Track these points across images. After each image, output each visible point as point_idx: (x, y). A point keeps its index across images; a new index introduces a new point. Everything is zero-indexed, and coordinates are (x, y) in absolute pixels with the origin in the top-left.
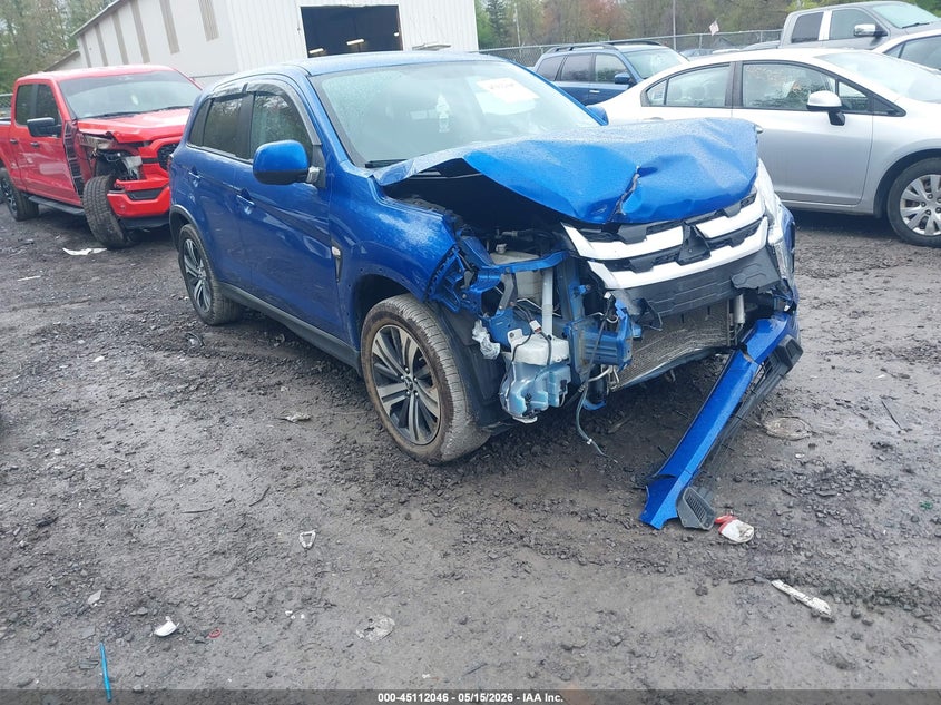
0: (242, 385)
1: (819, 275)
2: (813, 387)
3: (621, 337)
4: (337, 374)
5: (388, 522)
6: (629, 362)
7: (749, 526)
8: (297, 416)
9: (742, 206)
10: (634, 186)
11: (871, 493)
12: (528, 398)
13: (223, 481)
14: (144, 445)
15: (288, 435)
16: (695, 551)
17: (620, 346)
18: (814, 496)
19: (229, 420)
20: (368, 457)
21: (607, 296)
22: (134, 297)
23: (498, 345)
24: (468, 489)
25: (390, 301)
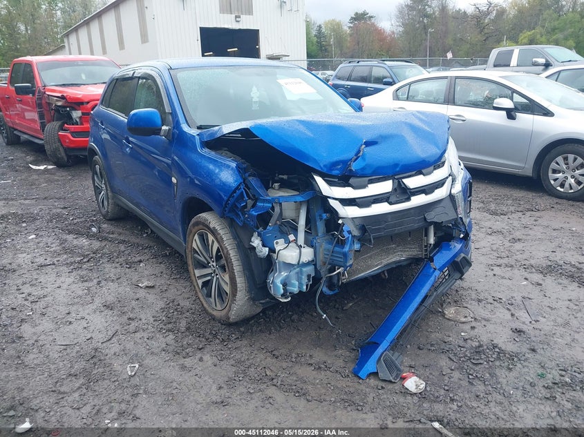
0: (117, 260)
1: (494, 213)
2: (480, 287)
3: (346, 249)
4: (178, 257)
5: (188, 362)
6: (351, 266)
7: (422, 382)
8: (146, 284)
9: (435, 169)
10: (361, 152)
11: (506, 364)
12: (285, 285)
13: (89, 325)
14: (45, 296)
15: (138, 296)
16: (385, 396)
17: (345, 255)
18: (469, 363)
19: (103, 283)
20: (185, 315)
21: (340, 222)
22: (65, 198)
23: (267, 249)
24: (245, 342)
25: (204, 215)
